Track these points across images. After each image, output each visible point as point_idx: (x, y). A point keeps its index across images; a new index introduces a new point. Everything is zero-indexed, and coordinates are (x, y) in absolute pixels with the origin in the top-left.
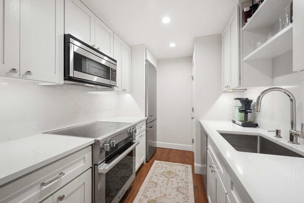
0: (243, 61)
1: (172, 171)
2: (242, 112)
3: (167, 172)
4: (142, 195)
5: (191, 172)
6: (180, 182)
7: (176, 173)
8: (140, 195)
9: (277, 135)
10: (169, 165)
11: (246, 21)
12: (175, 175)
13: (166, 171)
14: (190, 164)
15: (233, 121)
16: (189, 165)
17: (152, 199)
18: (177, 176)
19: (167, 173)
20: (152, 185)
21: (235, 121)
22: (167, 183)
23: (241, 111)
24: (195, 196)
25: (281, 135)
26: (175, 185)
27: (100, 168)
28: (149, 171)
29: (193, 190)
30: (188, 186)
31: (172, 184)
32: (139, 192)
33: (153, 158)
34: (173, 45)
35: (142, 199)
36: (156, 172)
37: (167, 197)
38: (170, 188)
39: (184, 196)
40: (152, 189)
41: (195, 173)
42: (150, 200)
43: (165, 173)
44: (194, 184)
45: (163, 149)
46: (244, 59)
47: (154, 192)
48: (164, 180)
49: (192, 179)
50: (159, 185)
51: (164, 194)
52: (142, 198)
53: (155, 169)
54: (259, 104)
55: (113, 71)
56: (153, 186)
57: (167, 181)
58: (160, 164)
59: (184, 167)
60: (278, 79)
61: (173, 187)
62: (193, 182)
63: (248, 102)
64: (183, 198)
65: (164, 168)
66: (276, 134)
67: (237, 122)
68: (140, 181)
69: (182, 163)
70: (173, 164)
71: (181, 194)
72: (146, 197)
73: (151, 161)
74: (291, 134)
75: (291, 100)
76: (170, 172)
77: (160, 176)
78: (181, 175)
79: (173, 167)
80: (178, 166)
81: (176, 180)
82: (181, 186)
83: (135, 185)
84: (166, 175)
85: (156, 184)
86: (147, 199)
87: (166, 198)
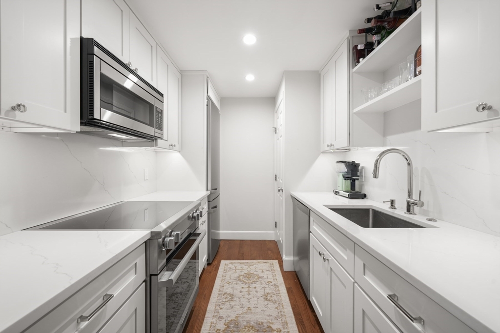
0: (353, 113)
1: (252, 273)
2: (348, 180)
3: (245, 275)
4: (213, 316)
5: (279, 269)
6: (267, 286)
7: (258, 275)
8: (209, 317)
9: (392, 206)
10: (245, 264)
11: (358, 62)
12: (257, 278)
13: (243, 273)
14: (276, 259)
15: (336, 192)
16: (274, 261)
17: (230, 319)
18: (260, 279)
19: (245, 277)
20: (226, 298)
21: (339, 192)
22: (249, 291)
23: (346, 178)
24: (291, 303)
25: (396, 206)
26: (261, 292)
27: (160, 279)
28: (217, 279)
29: (287, 294)
30: (279, 290)
31: (256, 291)
32: (207, 313)
33: (218, 258)
34: (250, 78)
35: (215, 323)
36: (228, 277)
37: (253, 311)
38: (254, 297)
39: (277, 305)
40: (228, 304)
41: (285, 270)
42: (227, 321)
43: (241, 278)
44: (286, 286)
45: (230, 241)
46: (355, 110)
47: (232, 308)
48: (242, 288)
49: (282, 280)
50: (237, 297)
51: (247, 308)
52: (214, 320)
53: (225, 274)
54: (378, 168)
55: (159, 112)
56: (227, 300)
57: (247, 289)
58: (230, 265)
59: (268, 264)
60: (390, 138)
61: (259, 295)
62: (285, 283)
63: (355, 166)
64: (276, 308)
65: (239, 269)
66: (390, 205)
67: (342, 193)
68: (205, 296)
69: (263, 259)
70: (251, 263)
71: (272, 303)
72: (220, 318)
73: (215, 263)
74: (408, 203)
75: (409, 164)
76: (248, 275)
77: (234, 282)
78: (265, 277)
79: (251, 267)
80: (259, 264)
81: (260, 285)
82: (270, 292)
83: (198, 304)
84: (244, 279)
85: (232, 296)
86: (223, 321)
87: (252, 313)
